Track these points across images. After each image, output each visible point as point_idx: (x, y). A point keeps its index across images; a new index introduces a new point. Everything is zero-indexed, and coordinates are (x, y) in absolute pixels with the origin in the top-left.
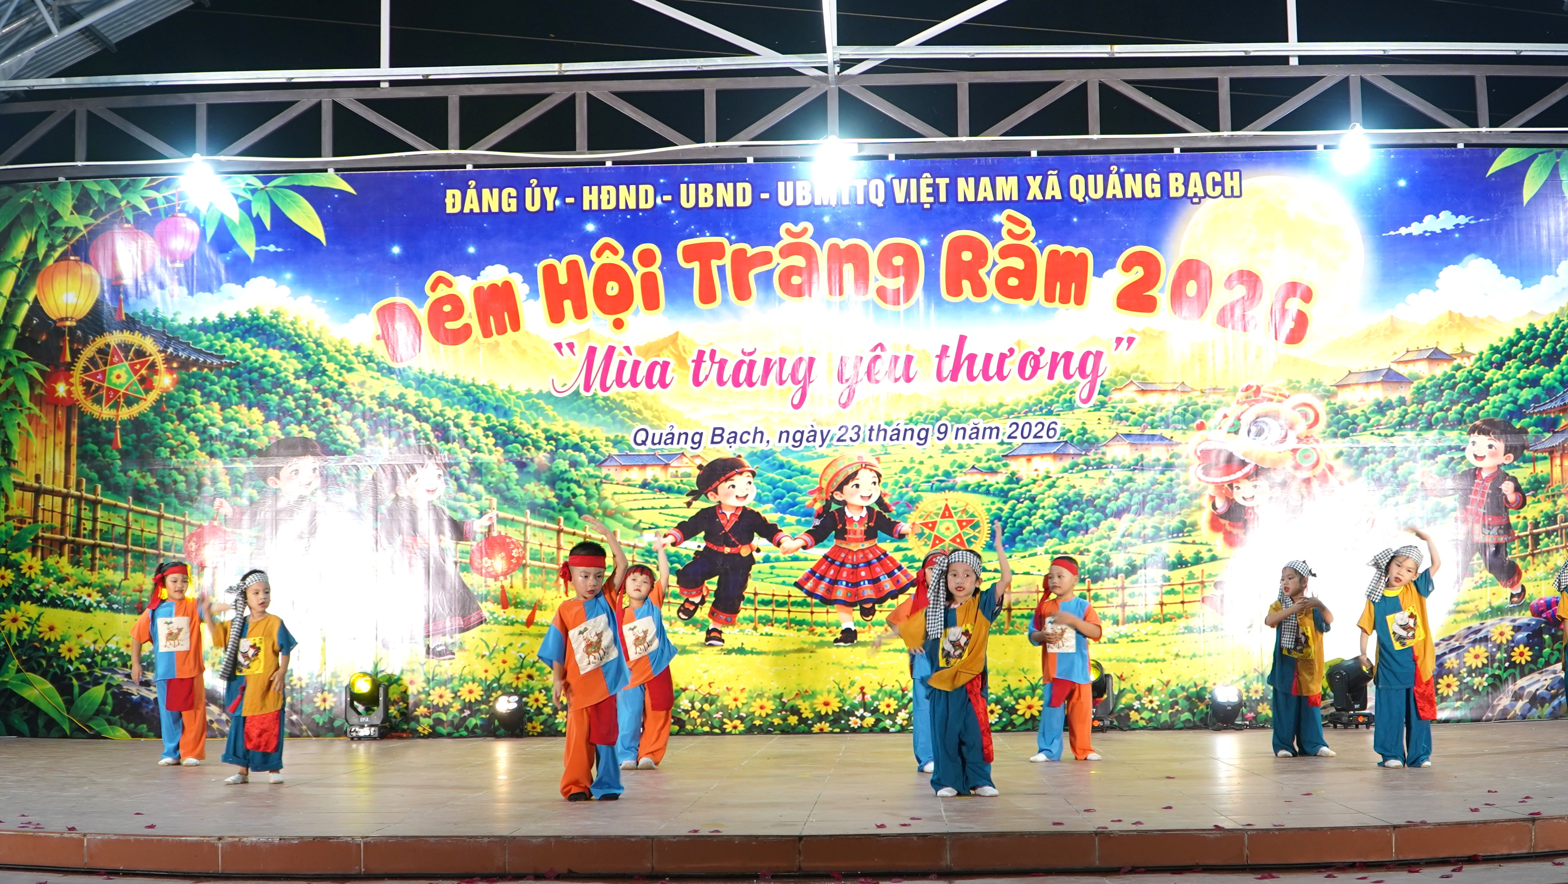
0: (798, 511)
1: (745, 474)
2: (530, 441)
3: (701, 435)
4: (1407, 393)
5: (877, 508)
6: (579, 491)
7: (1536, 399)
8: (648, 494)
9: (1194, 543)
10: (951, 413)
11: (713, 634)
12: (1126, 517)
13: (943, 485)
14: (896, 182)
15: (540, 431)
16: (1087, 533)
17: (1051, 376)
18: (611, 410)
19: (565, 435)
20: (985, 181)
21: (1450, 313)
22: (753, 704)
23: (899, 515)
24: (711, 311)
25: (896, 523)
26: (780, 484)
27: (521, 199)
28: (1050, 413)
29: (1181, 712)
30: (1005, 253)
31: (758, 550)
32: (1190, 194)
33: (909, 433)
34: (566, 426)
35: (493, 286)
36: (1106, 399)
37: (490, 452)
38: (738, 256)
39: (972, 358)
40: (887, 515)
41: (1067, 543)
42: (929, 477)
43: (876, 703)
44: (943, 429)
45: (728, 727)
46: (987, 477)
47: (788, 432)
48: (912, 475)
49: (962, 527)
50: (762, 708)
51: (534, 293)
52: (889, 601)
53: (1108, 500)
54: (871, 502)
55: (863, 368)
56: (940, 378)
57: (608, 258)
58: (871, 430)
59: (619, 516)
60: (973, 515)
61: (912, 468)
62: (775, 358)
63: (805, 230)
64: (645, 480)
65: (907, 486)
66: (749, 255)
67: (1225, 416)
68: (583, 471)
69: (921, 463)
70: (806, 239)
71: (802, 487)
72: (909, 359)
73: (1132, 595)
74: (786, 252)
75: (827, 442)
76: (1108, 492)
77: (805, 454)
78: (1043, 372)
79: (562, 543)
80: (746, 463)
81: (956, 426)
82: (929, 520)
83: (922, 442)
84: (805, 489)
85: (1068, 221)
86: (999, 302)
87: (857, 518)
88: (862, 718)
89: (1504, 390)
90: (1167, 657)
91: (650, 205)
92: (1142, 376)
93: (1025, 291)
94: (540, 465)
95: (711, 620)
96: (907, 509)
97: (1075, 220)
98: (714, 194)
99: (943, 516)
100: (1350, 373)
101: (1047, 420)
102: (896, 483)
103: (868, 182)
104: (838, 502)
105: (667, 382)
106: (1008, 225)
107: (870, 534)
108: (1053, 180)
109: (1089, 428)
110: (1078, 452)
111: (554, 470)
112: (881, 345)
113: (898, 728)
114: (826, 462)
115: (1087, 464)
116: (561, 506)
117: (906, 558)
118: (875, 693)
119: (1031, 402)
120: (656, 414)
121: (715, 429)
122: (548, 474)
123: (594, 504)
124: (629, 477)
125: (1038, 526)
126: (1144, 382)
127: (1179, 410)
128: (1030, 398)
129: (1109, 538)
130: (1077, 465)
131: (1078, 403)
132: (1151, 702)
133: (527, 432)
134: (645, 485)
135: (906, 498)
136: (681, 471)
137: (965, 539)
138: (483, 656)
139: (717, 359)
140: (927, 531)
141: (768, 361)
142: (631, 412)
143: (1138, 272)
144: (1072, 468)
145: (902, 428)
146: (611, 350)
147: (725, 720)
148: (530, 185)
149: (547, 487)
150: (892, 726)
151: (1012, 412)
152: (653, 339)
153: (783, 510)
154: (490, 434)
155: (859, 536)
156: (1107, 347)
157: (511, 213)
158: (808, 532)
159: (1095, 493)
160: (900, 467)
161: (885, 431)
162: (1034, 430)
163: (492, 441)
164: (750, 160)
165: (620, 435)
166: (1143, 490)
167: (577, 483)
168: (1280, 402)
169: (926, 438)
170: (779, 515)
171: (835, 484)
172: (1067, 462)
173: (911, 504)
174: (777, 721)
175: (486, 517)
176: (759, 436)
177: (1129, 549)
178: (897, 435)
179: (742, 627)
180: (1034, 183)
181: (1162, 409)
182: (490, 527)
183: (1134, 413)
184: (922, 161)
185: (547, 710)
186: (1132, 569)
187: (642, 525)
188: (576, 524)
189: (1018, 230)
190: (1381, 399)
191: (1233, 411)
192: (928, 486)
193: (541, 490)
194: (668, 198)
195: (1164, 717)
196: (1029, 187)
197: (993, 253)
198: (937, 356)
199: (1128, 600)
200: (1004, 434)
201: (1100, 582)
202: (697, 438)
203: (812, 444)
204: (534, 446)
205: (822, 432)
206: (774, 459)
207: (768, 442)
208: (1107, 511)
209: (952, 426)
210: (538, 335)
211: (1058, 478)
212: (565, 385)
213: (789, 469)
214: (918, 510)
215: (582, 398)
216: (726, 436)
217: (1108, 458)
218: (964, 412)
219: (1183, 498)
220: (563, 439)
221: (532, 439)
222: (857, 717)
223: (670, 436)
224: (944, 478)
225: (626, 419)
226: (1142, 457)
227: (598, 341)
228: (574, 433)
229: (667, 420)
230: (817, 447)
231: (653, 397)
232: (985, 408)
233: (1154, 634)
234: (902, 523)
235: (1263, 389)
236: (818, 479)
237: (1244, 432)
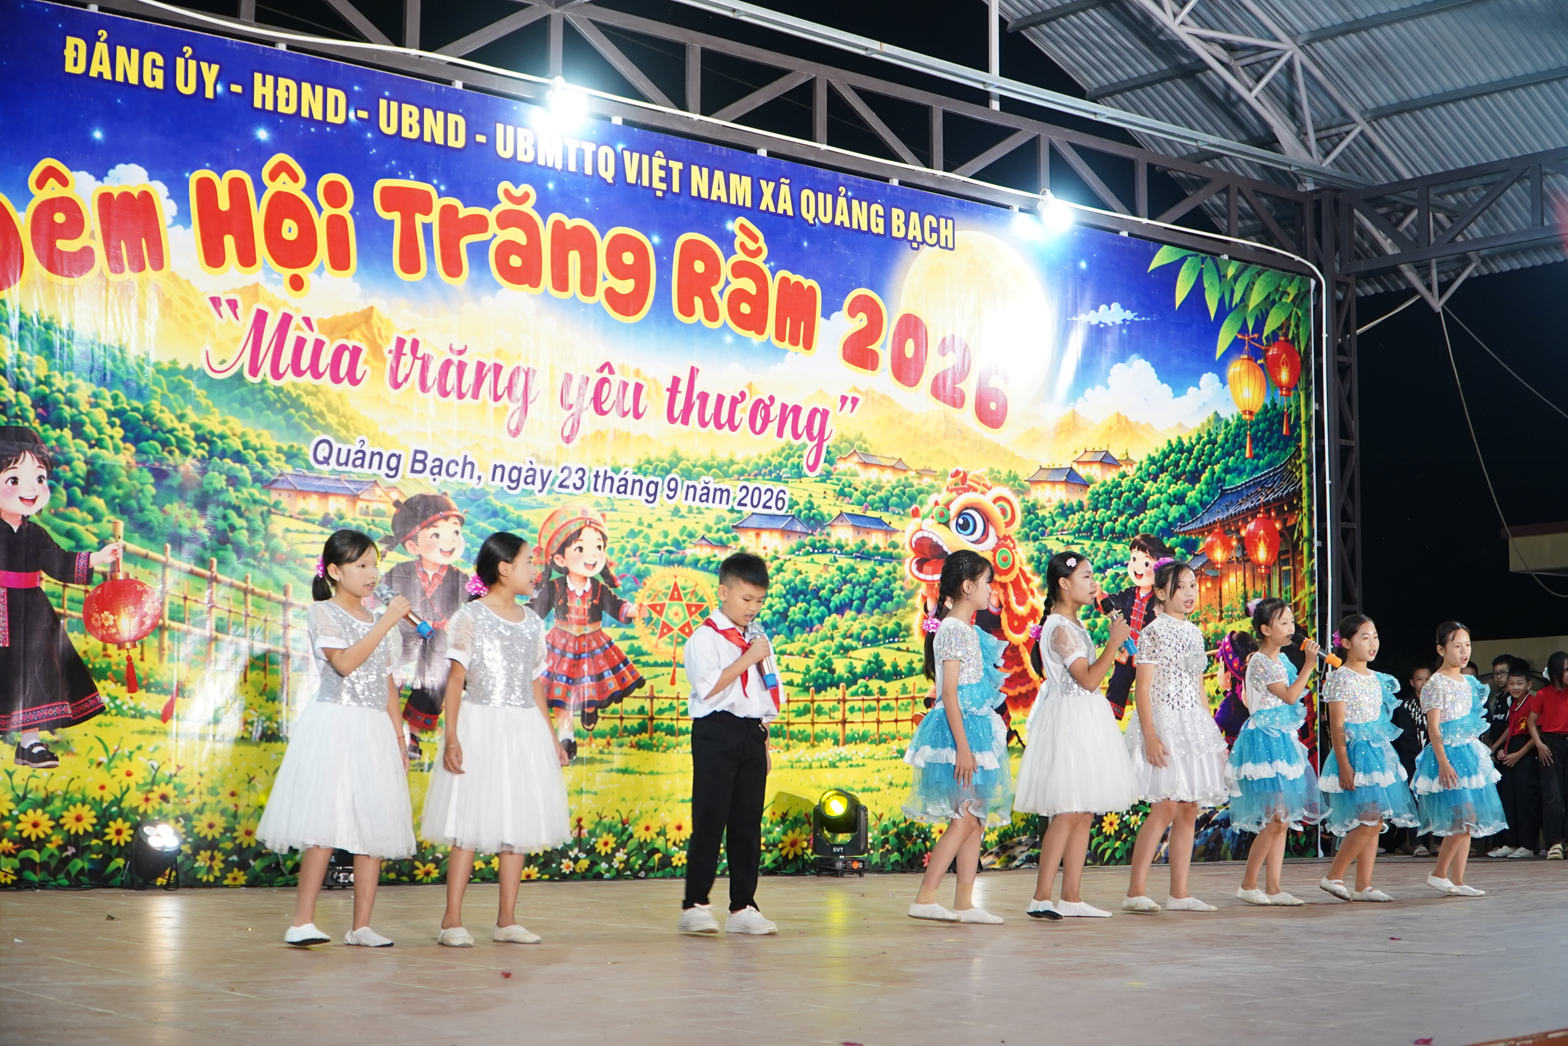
1: (452, 520)
2: (173, 440)
3: (399, 457)
4: (1085, 497)
5: (602, 582)
6: (240, 523)
7: (1182, 518)
9: (908, 650)
10: (682, 465)
12: (850, 614)
13: (672, 557)
14: (627, 154)
15: (187, 427)
16: (811, 631)
17: (780, 434)
18: (285, 407)
19: (222, 437)
20: (719, 175)
21: (1118, 414)
23: (626, 592)
24: (413, 284)
25: (622, 603)
27: (170, 72)
28: (779, 479)
29: (891, 852)
30: (740, 270)
32: (910, 237)
33: (637, 486)
34: (224, 423)
35: (126, 196)
36: (831, 469)
37: (117, 450)
38: (448, 212)
39: (704, 397)
40: (612, 590)
41: (793, 641)
42: (657, 545)
43: (594, 840)
44: (673, 485)
45: (419, 874)
46: (716, 551)
47: (503, 467)
48: (639, 541)
49: (691, 614)
51: (183, 217)
52: (614, 706)
53: (832, 592)
54: (596, 573)
55: (590, 392)
56: (671, 419)
57: (283, 184)
58: (597, 476)
59: (292, 564)
60: (702, 599)
62: (489, 363)
63: (526, 196)
64: (326, 515)
65: (634, 555)
66: (461, 216)
68: (245, 492)
69: (650, 526)
70: (527, 208)
72: (639, 388)
73: (852, 710)
74: (505, 221)
75: (548, 486)
76: (832, 583)
77: (523, 499)
78: (773, 427)
79: (215, 598)
80: (454, 505)
81: (687, 483)
82: (657, 602)
83: (651, 499)
85: (799, 245)
86: (732, 331)
87: (580, 593)
88: (576, 860)
89: (1158, 505)
90: (882, 786)
91: (340, 120)
92: (864, 446)
93: (756, 323)
94: (187, 477)
95: (406, 722)
96: (634, 585)
97: (805, 244)
98: (421, 122)
99: (672, 598)
100: (1041, 468)
101: (777, 487)
102: (623, 550)
103: (598, 148)
104: (560, 570)
105: (358, 377)
106: (741, 237)
107: (595, 615)
108: (785, 190)
109: (816, 503)
110: (805, 530)
111: (207, 487)
112: (609, 365)
113: (613, 873)
114: (547, 513)
115: (814, 547)
116: (214, 542)
117: (632, 650)
118: (592, 827)
119: (762, 462)
120: (343, 420)
122: (196, 491)
123: (259, 543)
124: (307, 508)
125: (766, 618)
126: (866, 454)
127: (896, 491)
128: (760, 457)
129: (832, 638)
130: (804, 546)
131: (806, 470)
133: (169, 425)
134: (325, 522)
135: (634, 570)
136: (373, 506)
138: (99, 764)
139: (420, 354)
140: (655, 616)
141: (481, 366)
142: (310, 413)
143: (861, 321)
144: (799, 550)
145: (630, 478)
146: (286, 319)
147: (417, 864)
148: (182, 55)
149: (195, 512)
150: (608, 871)
151: (742, 473)
152: (341, 313)
154: (117, 421)
155: (581, 616)
156: (833, 405)
157: (155, 89)
159: (821, 581)
160: (626, 529)
161: (612, 479)
162: (764, 498)
163: (118, 432)
164: (458, 85)
165: (296, 445)
166: (864, 584)
167: (237, 509)
168: (983, 493)
169: (655, 494)
171: (556, 545)
172: (794, 542)
173: (639, 578)
175: (108, 549)
176: (468, 467)
177: (851, 654)
178: (624, 488)
180: (768, 189)
181: (883, 487)
182: (115, 565)
183: (856, 490)
184: (656, 134)
186: (853, 680)
188: (233, 570)
189: (751, 246)
190: (1065, 502)
191: (943, 497)
192: (654, 557)
193: (188, 516)
194: (364, 114)
196: (762, 194)
197: (726, 269)
198: (668, 390)
199: (849, 717)
200: (734, 499)
201: (823, 692)
202: (393, 462)
203: (530, 487)
204: (178, 448)
205: (542, 471)
206: (486, 503)
207: (479, 478)
208: (832, 605)
209: (683, 482)
210: (187, 281)
211: (785, 561)
212: (223, 362)
213: (504, 518)
214: (646, 588)
215: (246, 385)
216: (429, 463)
217: (833, 541)
218: (694, 466)
219: (899, 596)
220: (219, 443)
221: (176, 437)
222: (571, 859)
223: (360, 455)
224: (672, 549)
225: (304, 424)
226: (864, 543)
227: (270, 304)
228: (234, 435)
229: (356, 432)
230: (536, 492)
231: (339, 396)
232: (715, 464)
233: (870, 758)
234: (629, 604)
235: (969, 476)
236: (537, 536)
237: (953, 524)
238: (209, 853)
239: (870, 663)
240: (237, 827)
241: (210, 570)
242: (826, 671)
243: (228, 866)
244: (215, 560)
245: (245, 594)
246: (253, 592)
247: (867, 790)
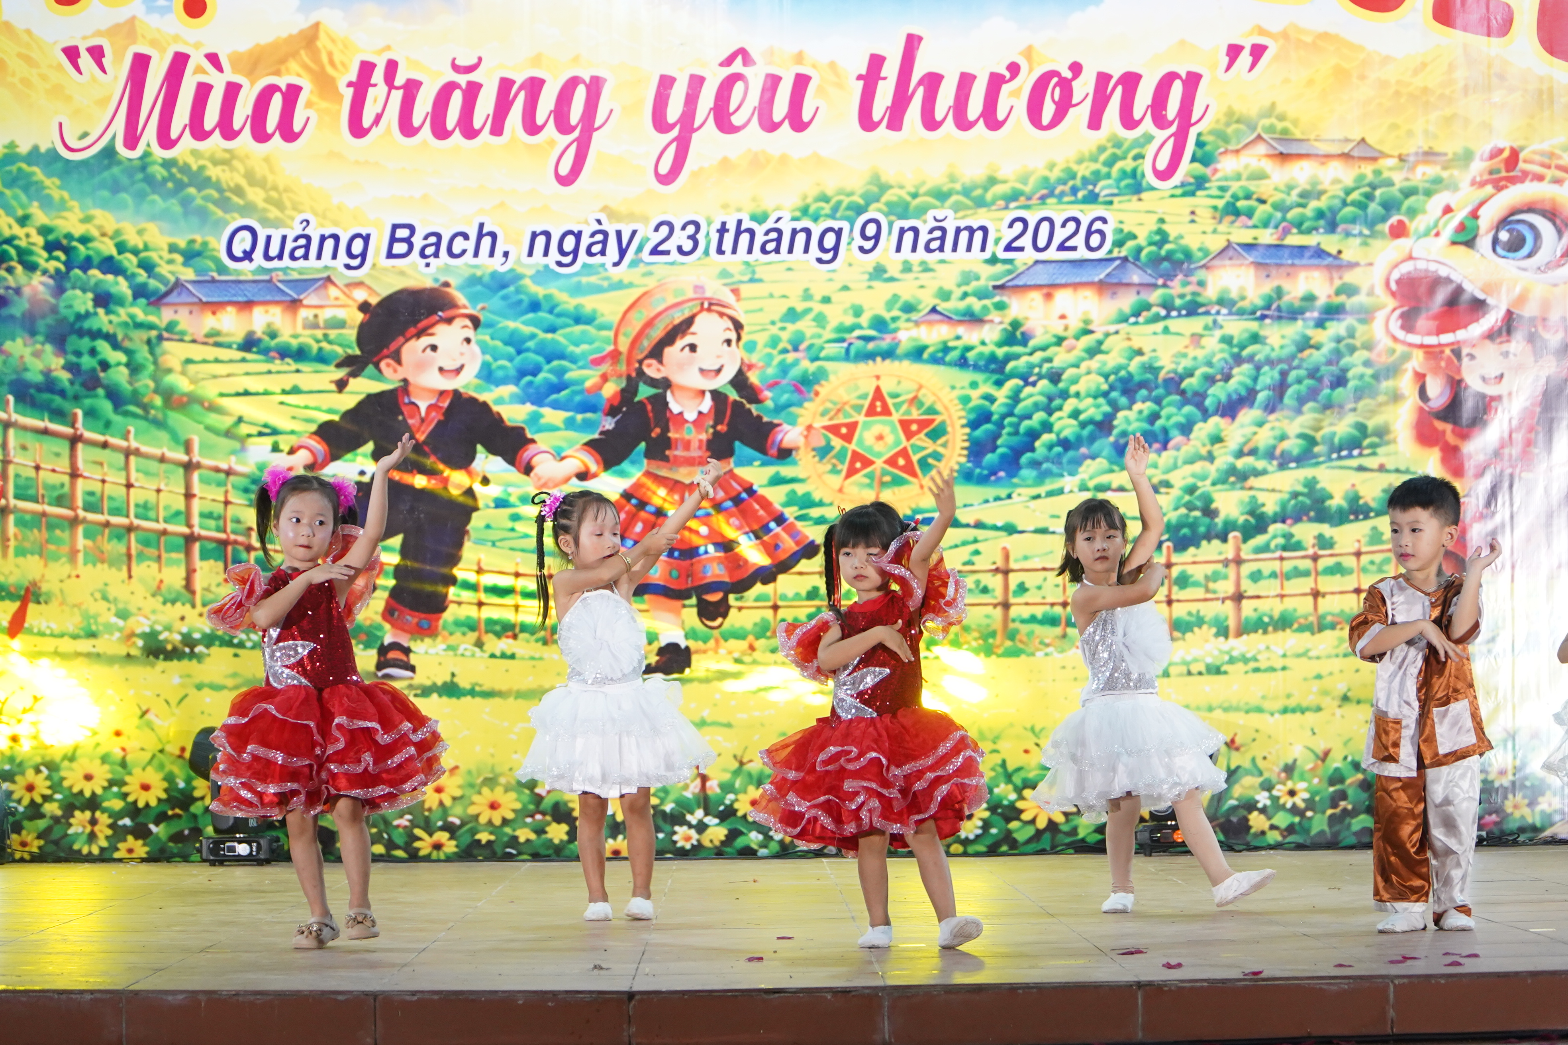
0: (570, 399)
1: (458, 323)
2: (13, 252)
3: (366, 239)
5: (733, 395)
6: (116, 357)
8: (256, 362)
9: (1382, 468)
10: (888, 196)
11: (392, 655)
12: (1247, 416)
13: (871, 346)
15: (33, 232)
16: (1165, 447)
17: (1095, 123)
18: (180, 186)
19: (85, 240)
22: (476, 798)
23: (780, 409)
25: (772, 426)
26: (531, 344)
28: (1092, 198)
29: (1354, 813)
31: (485, 481)
33: (801, 238)
34: (87, 220)
36: (1208, 171)
39: (933, 81)
40: (754, 409)
43: (731, 797)
44: (871, 230)
45: (424, 846)
46: (961, 330)
47: (547, 234)
48: (806, 326)
49: (909, 435)
50: (494, 806)
52: (758, 588)
53: (1211, 380)
54: (721, 382)
55: (707, 100)
56: (867, 122)
58: (723, 230)
59: (196, 408)
60: (932, 410)
61: (808, 311)
62: (520, 78)
64: (250, 334)
65: (796, 349)
67: (1448, 210)
68: (122, 314)
69: (826, 300)
71: (578, 350)
72: (801, 82)
73: (1256, 577)
75: (630, 255)
76: (1209, 364)
77: (584, 280)
78: (1079, 114)
79: (80, 464)
80: (461, 298)
81: (899, 224)
82: (841, 420)
83: (828, 256)
84: (584, 354)
87: (691, 416)
88: (701, 828)
90: (1326, 702)
92: (1280, 126)
94: (34, 301)
95: (387, 626)
96: (796, 397)
99: (871, 412)
101: (1087, 214)
102: (774, 342)
104: (652, 382)
105: (297, 128)
107: (721, 448)
109: (1172, 231)
110: (1148, 280)
111: (64, 311)
112: (742, 53)
113: (774, 847)
114: (628, 297)
115: (1168, 306)
116: (77, 387)
117: (793, 499)
118: (726, 777)
119: (1055, 175)
120: (274, 194)
121: (395, 227)
122: (50, 320)
123: (145, 383)
124: (218, 327)
125: (1068, 433)
126: (1285, 137)
127: (1355, 196)
128: (1051, 166)
129: (1211, 458)
130: (1148, 307)
131: (1150, 178)
132: (1292, 793)
133: (7, 234)
134: (249, 344)
135: (795, 373)
136: (326, 314)
137: (915, 458)
139: (399, 81)
140: (837, 443)
141: (506, 85)
142: (220, 190)
144: (1137, 314)
145: (786, 228)
146: (180, 61)
147: (418, 832)
149: (49, 348)
150: (764, 846)
151: (1013, 197)
152: (266, 37)
153: (538, 398)
155: (695, 453)
156: (1210, 63)
158: (591, 445)
159: (1186, 363)
160: (780, 308)
161: (752, 232)
162: (1060, 235)
165: (199, 239)
166: (1280, 361)
167: (111, 339)
168: (1558, 181)
169: (836, 249)
170: (529, 408)
171: (646, 344)
172: (1127, 301)
173: (805, 385)
174: (524, 834)
176: (486, 241)
177: (1252, 481)
178: (774, 244)
179: (452, 641)
181: (1323, 192)
183: (1263, 202)
185: (52, 808)
186: (1258, 526)
187: (244, 429)
188: (108, 424)
191: (1464, 199)
192: (839, 348)
193: (37, 354)
195: (1319, 823)
198: (860, 77)
199: (1248, 587)
200: (997, 241)
201: (1192, 550)
202: (357, 247)
203: (598, 259)
204: (21, 262)
205: (619, 234)
206: (518, 291)
207: (506, 254)
208: (1208, 402)
209: (891, 225)
210: (28, 32)
211: (1107, 335)
212: (85, 135)
213: (551, 312)
214: (818, 400)
215: (119, 163)
216: (418, 242)
217: (1211, 293)
218: (915, 196)
219: (1361, 377)
220: (81, 248)
221: (17, 248)
222: (690, 826)
223: (302, 242)
224: (872, 333)
225: (211, 207)
226: (1279, 292)
227: (154, 43)
228: (104, 235)
229: (295, 208)
230: (609, 266)
231: (267, 160)
232: (958, 187)
233: (1299, 656)
234: (786, 427)
235: (1522, 156)
236: (611, 334)
237: (1484, 242)
238: (88, 814)
239: (1295, 495)
240: (128, 779)
241: (73, 426)
242: (1197, 514)
243: (118, 833)
244: (80, 413)
245: (127, 457)
246: (137, 452)
247: (1294, 711)
